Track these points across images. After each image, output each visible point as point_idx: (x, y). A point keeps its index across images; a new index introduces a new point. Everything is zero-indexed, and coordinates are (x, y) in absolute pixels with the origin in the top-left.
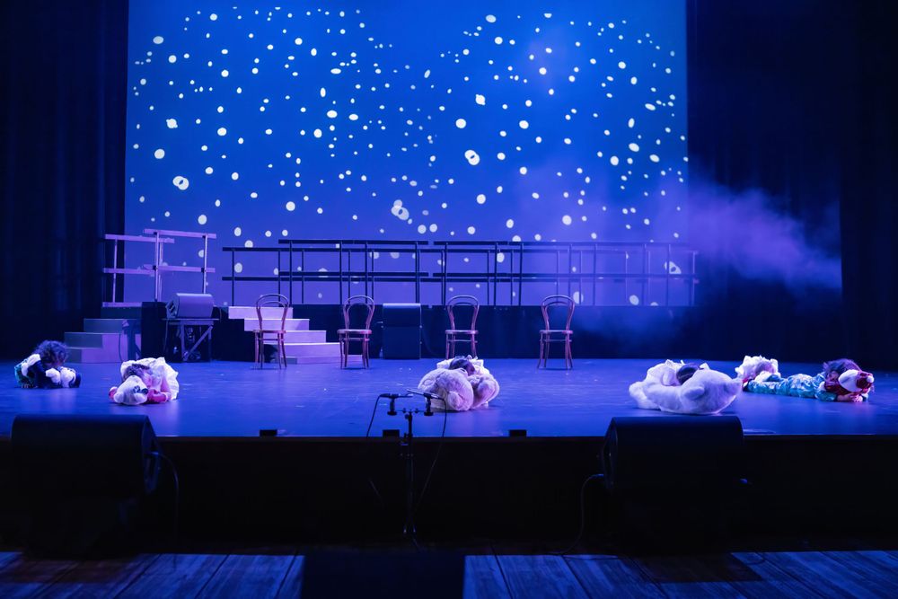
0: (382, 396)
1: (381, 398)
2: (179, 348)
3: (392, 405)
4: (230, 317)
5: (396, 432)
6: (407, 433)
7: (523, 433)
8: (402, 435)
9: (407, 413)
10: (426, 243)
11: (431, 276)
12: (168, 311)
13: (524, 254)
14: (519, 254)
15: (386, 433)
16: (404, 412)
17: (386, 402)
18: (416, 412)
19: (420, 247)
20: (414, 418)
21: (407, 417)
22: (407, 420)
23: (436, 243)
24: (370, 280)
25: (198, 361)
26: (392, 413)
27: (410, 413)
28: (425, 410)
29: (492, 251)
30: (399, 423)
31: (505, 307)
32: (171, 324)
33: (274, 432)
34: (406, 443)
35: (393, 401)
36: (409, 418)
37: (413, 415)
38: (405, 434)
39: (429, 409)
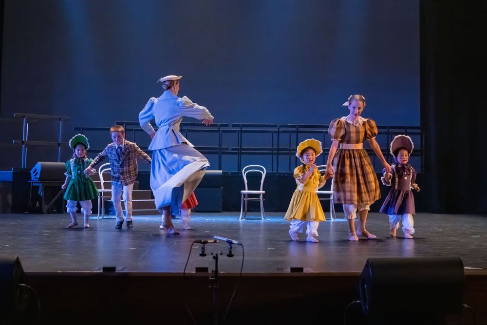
0: (195, 242)
1: (194, 243)
2: (40, 203)
3: (203, 249)
5: (206, 269)
6: (214, 270)
7: (301, 269)
8: (210, 271)
9: (215, 255)
10: (227, 126)
11: (230, 151)
12: (33, 175)
13: (299, 134)
14: (296, 134)
15: (198, 269)
16: (212, 254)
17: (197, 247)
18: (221, 254)
19: (222, 129)
20: (219, 259)
21: (214, 258)
22: (214, 260)
23: (234, 126)
25: (54, 213)
26: (203, 255)
27: (217, 255)
28: (228, 252)
29: (275, 132)
30: (207, 262)
31: (285, 173)
32: (34, 184)
33: (114, 269)
34: (212, 277)
35: (204, 246)
36: (216, 258)
37: (219, 256)
38: (213, 271)
39: (230, 252)
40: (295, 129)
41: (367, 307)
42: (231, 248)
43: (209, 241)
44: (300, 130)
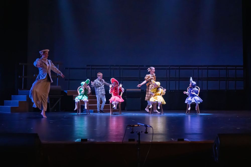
1: (128, 127)
3: (132, 129)
4: (68, 95)
5: (134, 140)
7: (183, 140)
9: (138, 132)
10: (143, 66)
13: (180, 70)
15: (130, 140)
18: (142, 132)
22: (138, 136)
23: (146, 66)
24: (121, 80)
26: (132, 132)
28: (145, 131)
29: (168, 69)
31: (173, 90)
33: (86, 140)
36: (139, 134)
37: (140, 133)
38: (137, 141)
39: (146, 131)
40: (178, 67)
41: (217, 159)
42: (147, 129)
43: (135, 125)
44: (181, 68)
